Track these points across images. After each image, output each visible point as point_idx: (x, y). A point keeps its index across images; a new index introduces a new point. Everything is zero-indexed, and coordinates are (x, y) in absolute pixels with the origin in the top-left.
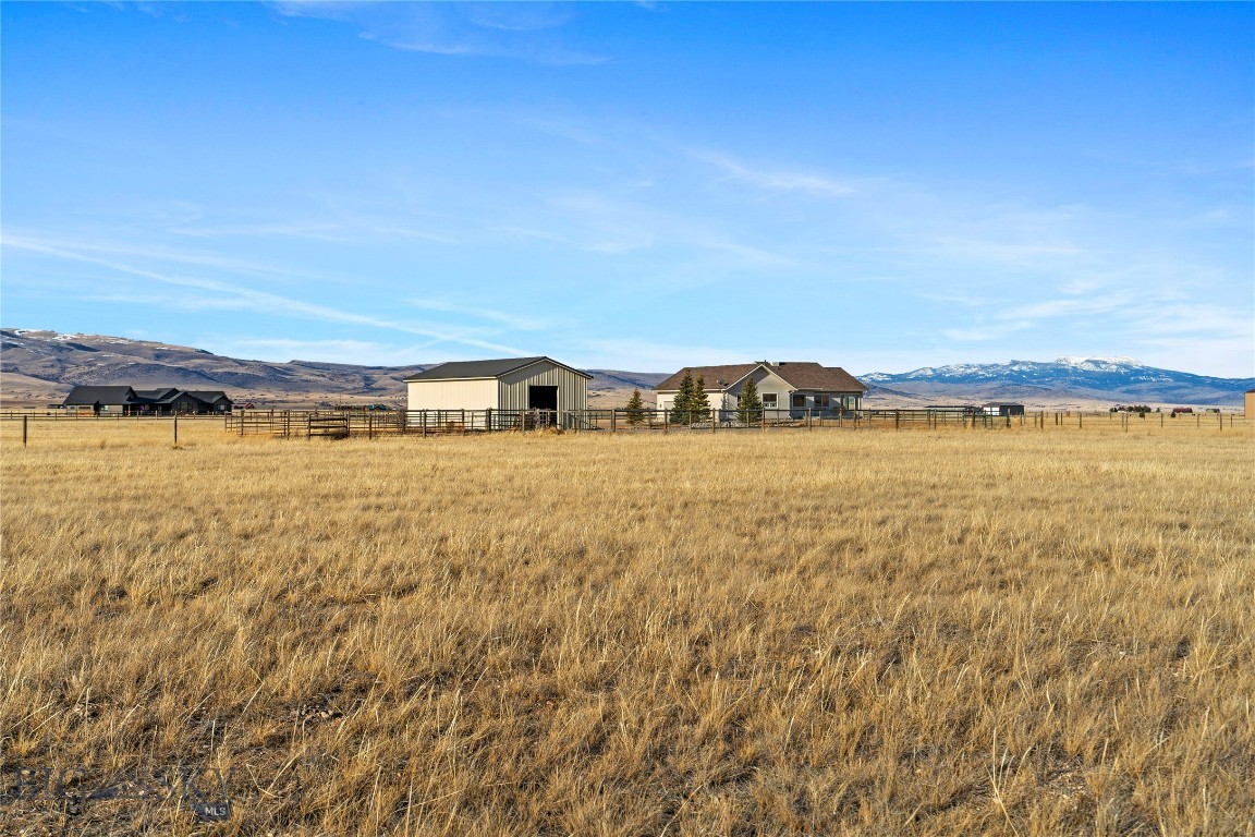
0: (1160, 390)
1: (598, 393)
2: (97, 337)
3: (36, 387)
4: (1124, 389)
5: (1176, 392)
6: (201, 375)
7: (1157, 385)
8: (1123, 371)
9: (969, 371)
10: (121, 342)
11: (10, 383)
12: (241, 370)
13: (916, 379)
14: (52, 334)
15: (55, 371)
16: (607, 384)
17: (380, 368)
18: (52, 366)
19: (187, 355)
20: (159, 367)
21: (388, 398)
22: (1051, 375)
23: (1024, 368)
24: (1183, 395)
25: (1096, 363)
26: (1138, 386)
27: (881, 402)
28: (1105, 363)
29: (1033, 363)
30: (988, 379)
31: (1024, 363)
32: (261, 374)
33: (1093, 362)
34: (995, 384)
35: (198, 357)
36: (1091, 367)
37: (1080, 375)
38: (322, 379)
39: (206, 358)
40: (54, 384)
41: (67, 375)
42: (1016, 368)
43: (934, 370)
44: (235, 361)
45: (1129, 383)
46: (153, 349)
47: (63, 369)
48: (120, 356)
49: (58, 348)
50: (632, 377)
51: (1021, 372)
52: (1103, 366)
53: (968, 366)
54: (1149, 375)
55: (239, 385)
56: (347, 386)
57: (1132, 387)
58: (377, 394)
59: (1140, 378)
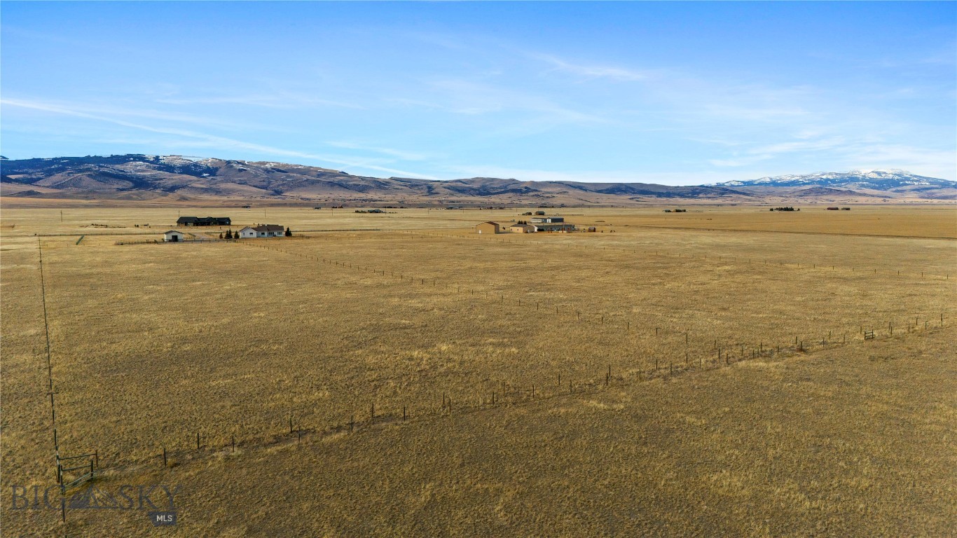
0: (918, 190)
2: (287, 165)
3: (254, 193)
4: (894, 189)
5: (928, 191)
6: (341, 185)
7: (917, 187)
8: (896, 178)
9: (793, 179)
10: (300, 167)
11: (242, 190)
12: (362, 183)
13: (758, 184)
14: (264, 163)
15: (265, 184)
16: (564, 190)
17: (439, 181)
18: (264, 181)
19: (333, 174)
20: (318, 182)
22: (846, 182)
23: (830, 177)
24: (933, 193)
25: (879, 173)
26: (904, 188)
28: (885, 173)
29: (836, 174)
30: (804, 184)
31: (831, 174)
32: (373, 185)
33: (876, 172)
35: (340, 176)
36: (875, 176)
37: (867, 181)
38: (405, 188)
39: (343, 176)
40: (264, 191)
41: (271, 186)
42: (824, 177)
43: (771, 179)
44: (359, 177)
45: (899, 185)
46: (316, 171)
47: (269, 183)
48: (299, 175)
49: (267, 171)
50: (580, 185)
51: (828, 180)
52: (883, 175)
53: (793, 176)
54: (913, 181)
55: (360, 191)
56: (419, 192)
57: (899, 188)
58: (432, 196)
59: (907, 182)
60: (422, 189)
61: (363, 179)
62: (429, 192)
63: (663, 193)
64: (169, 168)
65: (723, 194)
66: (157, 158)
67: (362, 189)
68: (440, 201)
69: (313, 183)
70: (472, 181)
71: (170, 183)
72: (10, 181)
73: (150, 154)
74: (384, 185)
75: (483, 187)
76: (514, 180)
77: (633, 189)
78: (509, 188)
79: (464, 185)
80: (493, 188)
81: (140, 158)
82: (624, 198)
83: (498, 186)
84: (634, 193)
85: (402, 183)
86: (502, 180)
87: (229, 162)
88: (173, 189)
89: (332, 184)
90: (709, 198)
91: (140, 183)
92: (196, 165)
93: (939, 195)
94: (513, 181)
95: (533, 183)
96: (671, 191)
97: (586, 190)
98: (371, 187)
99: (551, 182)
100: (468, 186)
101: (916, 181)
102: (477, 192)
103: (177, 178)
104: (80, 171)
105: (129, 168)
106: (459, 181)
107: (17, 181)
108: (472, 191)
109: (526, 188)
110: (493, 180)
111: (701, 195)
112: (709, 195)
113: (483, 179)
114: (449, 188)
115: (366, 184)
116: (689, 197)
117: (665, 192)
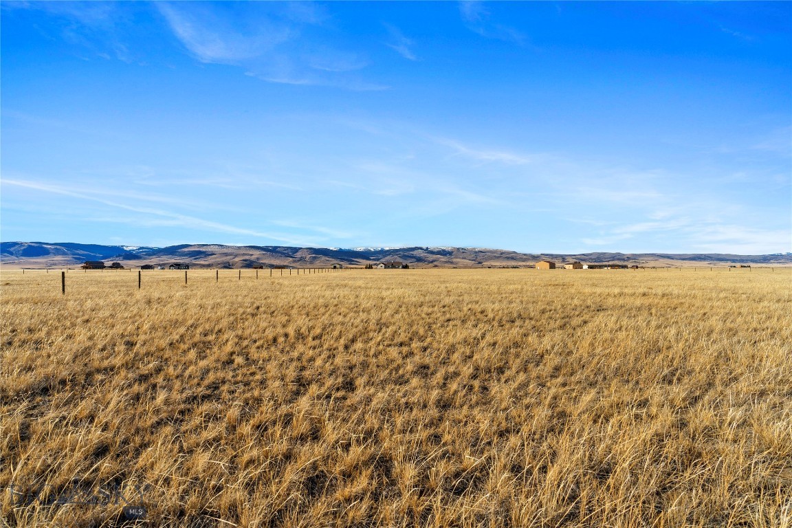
60: (559, 259)
61: (525, 255)
62: (564, 260)
63: (737, 260)
64: (432, 252)
66: (427, 248)
67: (524, 260)
69: (498, 257)
70: (591, 254)
71: (431, 259)
72: (370, 260)
73: (424, 247)
74: (536, 257)
75: (598, 258)
78: (616, 257)
79: (586, 257)
80: (605, 258)
81: (421, 248)
82: (704, 264)
83: (608, 257)
84: (712, 260)
86: (610, 254)
87: (458, 249)
88: (432, 262)
89: (508, 258)
91: (419, 260)
92: (444, 251)
94: (619, 254)
95: (631, 254)
97: (673, 259)
98: (528, 259)
99: (645, 254)
103: (435, 257)
104: (397, 255)
105: (415, 253)
106: (582, 255)
107: (373, 260)
109: (628, 257)
110: (605, 253)
111: (772, 261)
113: (598, 253)
116: (761, 262)
117: (739, 259)
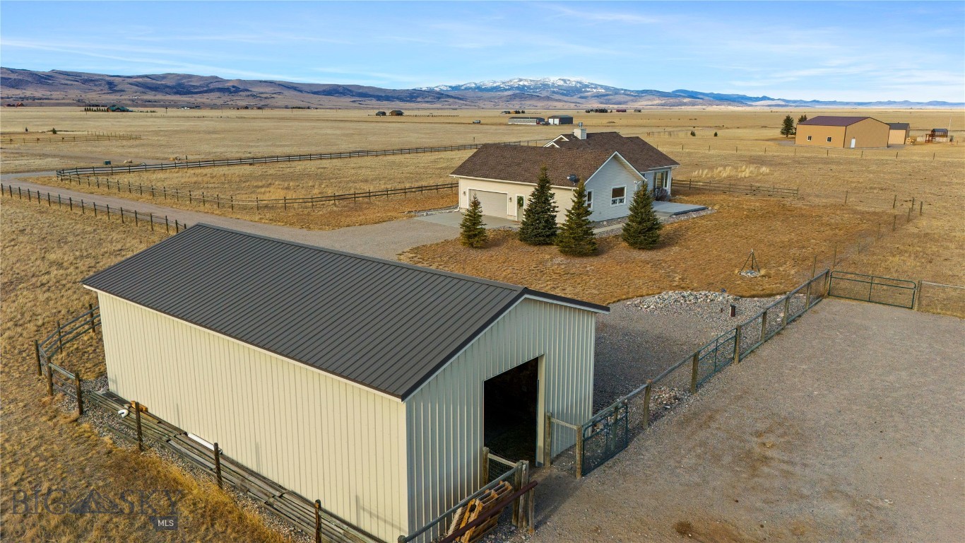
0: (598, 97)
1: (273, 96)
5: (606, 98)
7: (595, 94)
8: (578, 85)
9: (495, 85)
12: (13, 76)
13: (466, 89)
16: (278, 90)
17: (118, 76)
21: (126, 97)
22: (540, 88)
23: (526, 83)
24: (609, 100)
25: (565, 81)
26: (586, 94)
27: (446, 103)
28: (569, 80)
29: (531, 81)
30: (506, 90)
31: (526, 80)
33: (562, 80)
34: (510, 93)
36: (561, 83)
37: (556, 88)
38: (75, 83)
42: (521, 83)
43: (476, 84)
45: (581, 92)
50: (295, 85)
51: (524, 86)
52: (568, 82)
53: (495, 82)
54: (592, 88)
55: (13, 87)
56: (95, 88)
57: (582, 95)
58: (119, 94)
59: (588, 89)
60: (100, 85)
62: (110, 88)
63: (381, 96)
65: (439, 98)
68: (133, 101)
70: (164, 77)
74: (46, 79)
75: (179, 84)
76: (217, 77)
77: (350, 91)
78: (212, 86)
79: (154, 81)
80: (193, 86)
83: (198, 84)
84: (353, 96)
85: (70, 78)
86: (201, 78)
90: (427, 102)
93: (614, 101)
94: (216, 79)
95: (240, 81)
96: (390, 95)
97: (301, 91)
98: (27, 82)
99: (261, 82)
100: (159, 82)
101: (595, 88)
102: (175, 90)
106: (147, 76)
108: (167, 90)
109: (234, 87)
110: (190, 76)
111: (419, 99)
112: (426, 100)
113: (178, 75)
114: (137, 85)
115: (20, 77)
116: (407, 101)
117: (383, 94)
